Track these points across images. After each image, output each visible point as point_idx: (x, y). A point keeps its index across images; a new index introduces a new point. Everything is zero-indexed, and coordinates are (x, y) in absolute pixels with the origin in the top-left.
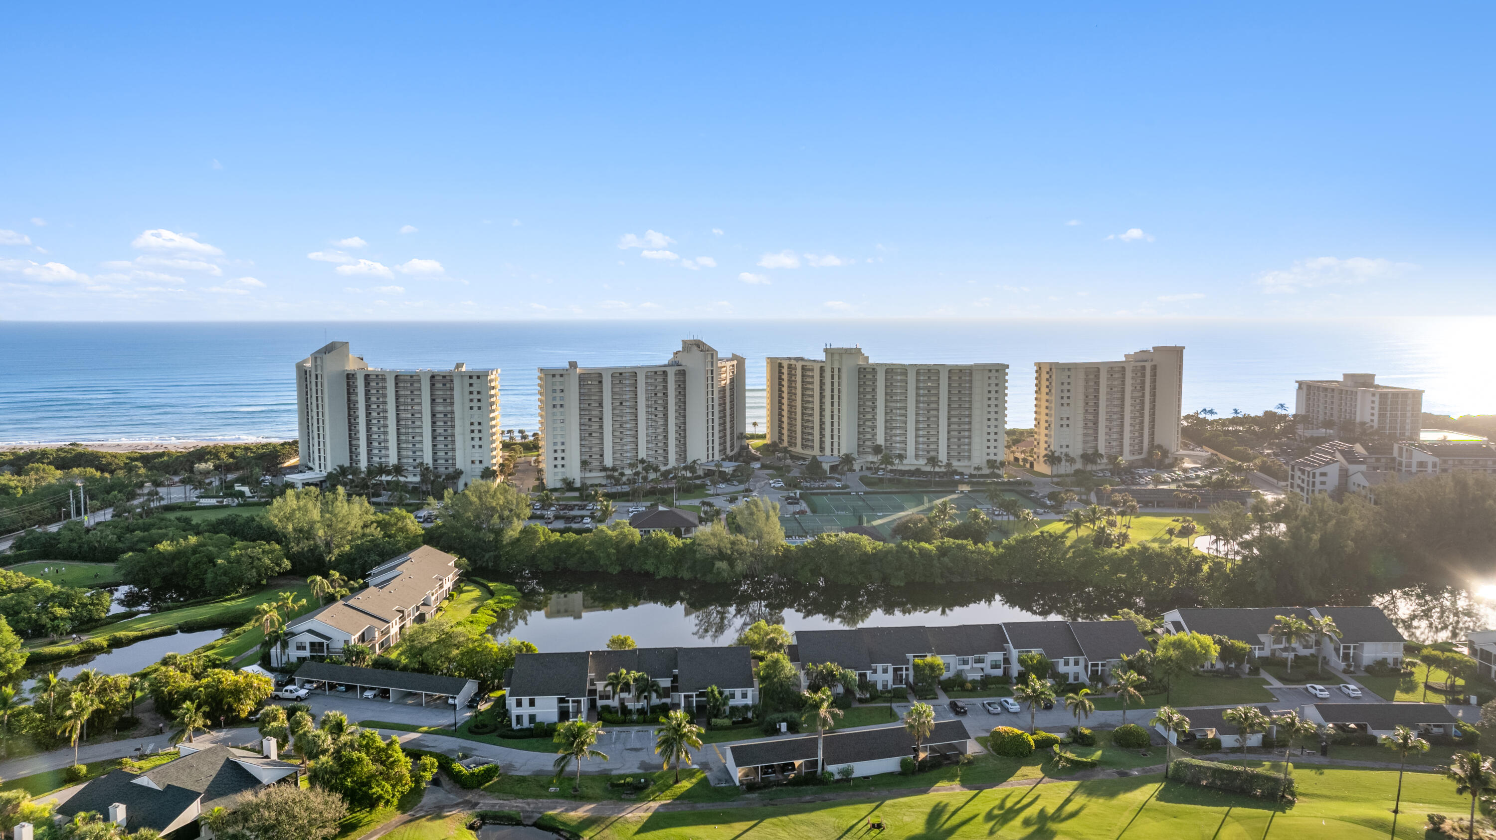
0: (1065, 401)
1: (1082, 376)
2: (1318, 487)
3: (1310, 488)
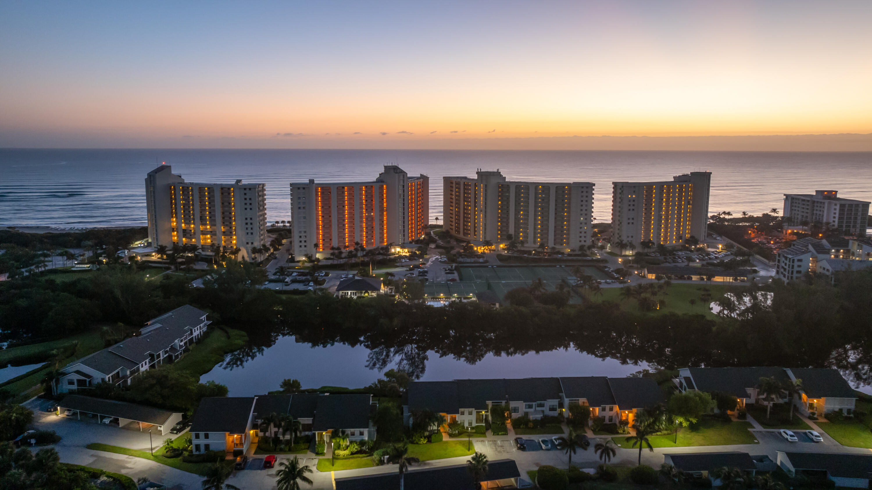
0: (631, 207)
1: (643, 191)
2: (796, 269)
3: (791, 270)
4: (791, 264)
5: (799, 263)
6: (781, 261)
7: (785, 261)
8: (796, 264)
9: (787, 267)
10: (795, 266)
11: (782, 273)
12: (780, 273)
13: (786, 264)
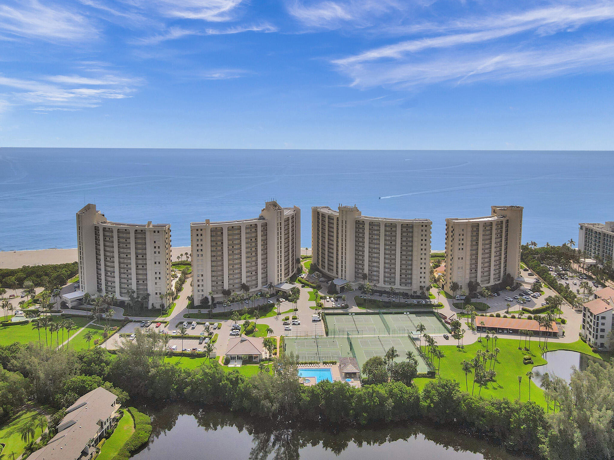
0: (461, 247)
1: (470, 229)
2: (600, 327)
3: (596, 328)
4: (596, 321)
5: (603, 321)
6: (587, 316)
7: (591, 317)
8: (601, 321)
9: (592, 324)
10: (600, 324)
11: (588, 329)
12: (586, 328)
13: (591, 321)
